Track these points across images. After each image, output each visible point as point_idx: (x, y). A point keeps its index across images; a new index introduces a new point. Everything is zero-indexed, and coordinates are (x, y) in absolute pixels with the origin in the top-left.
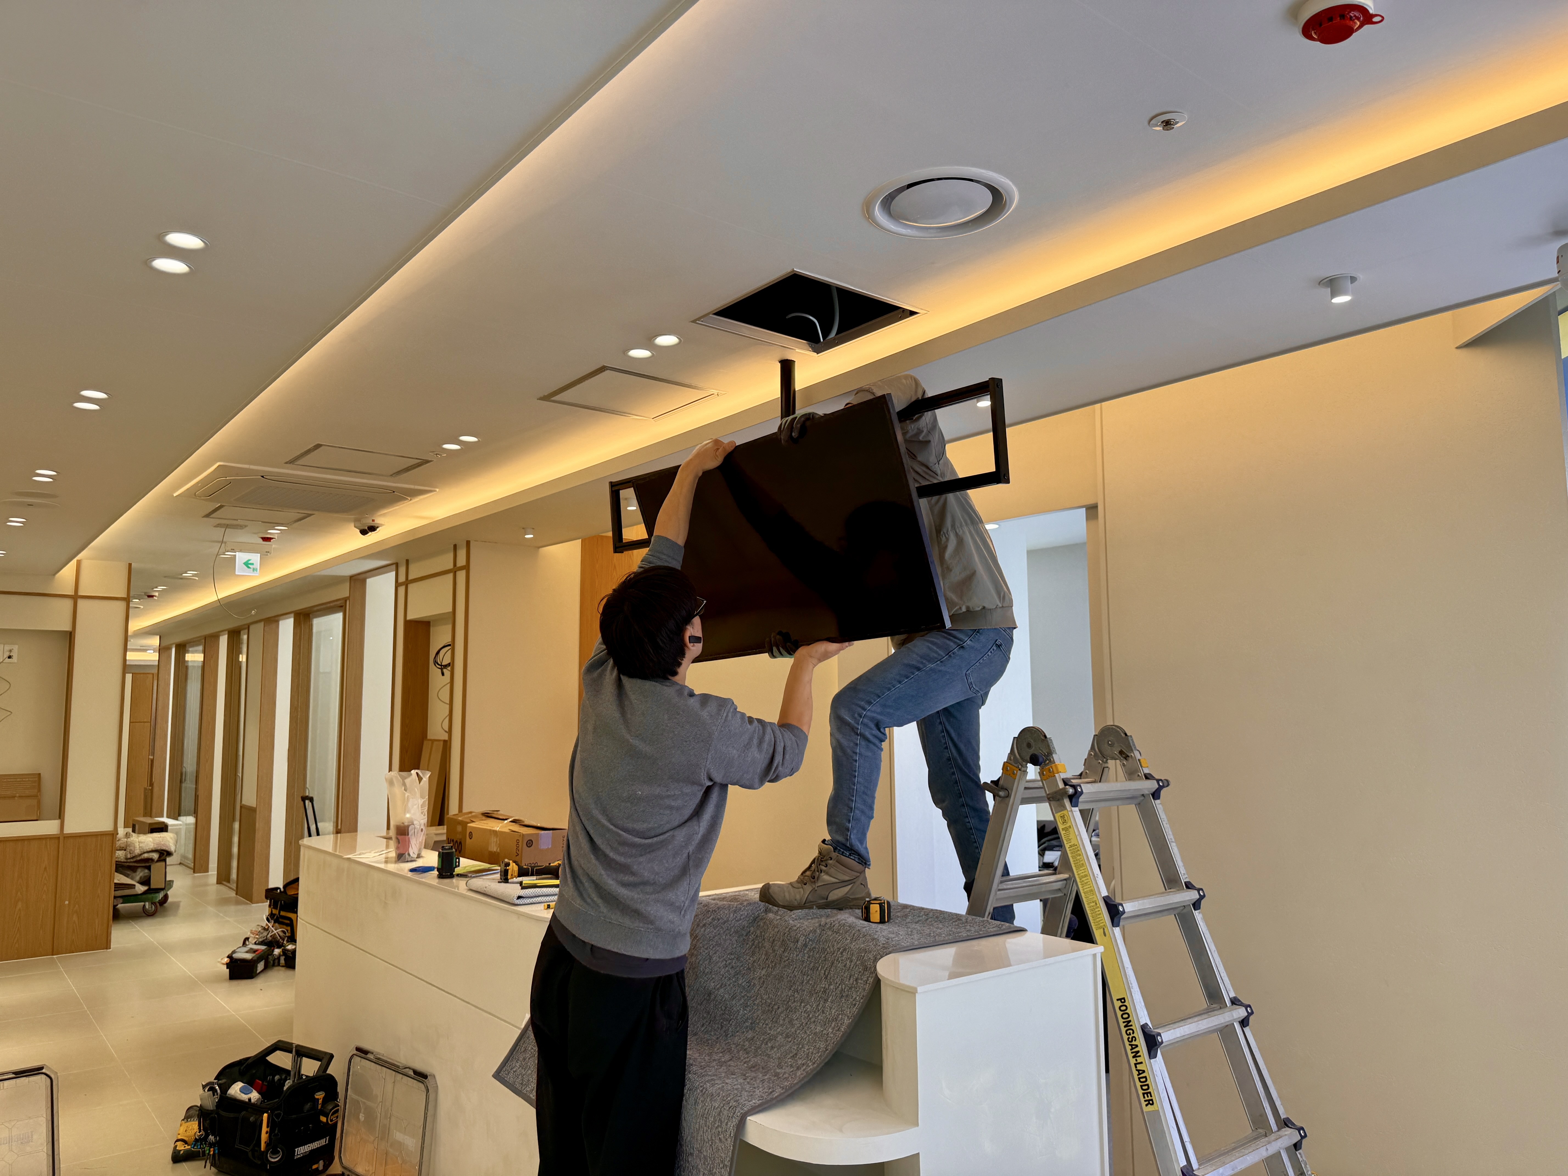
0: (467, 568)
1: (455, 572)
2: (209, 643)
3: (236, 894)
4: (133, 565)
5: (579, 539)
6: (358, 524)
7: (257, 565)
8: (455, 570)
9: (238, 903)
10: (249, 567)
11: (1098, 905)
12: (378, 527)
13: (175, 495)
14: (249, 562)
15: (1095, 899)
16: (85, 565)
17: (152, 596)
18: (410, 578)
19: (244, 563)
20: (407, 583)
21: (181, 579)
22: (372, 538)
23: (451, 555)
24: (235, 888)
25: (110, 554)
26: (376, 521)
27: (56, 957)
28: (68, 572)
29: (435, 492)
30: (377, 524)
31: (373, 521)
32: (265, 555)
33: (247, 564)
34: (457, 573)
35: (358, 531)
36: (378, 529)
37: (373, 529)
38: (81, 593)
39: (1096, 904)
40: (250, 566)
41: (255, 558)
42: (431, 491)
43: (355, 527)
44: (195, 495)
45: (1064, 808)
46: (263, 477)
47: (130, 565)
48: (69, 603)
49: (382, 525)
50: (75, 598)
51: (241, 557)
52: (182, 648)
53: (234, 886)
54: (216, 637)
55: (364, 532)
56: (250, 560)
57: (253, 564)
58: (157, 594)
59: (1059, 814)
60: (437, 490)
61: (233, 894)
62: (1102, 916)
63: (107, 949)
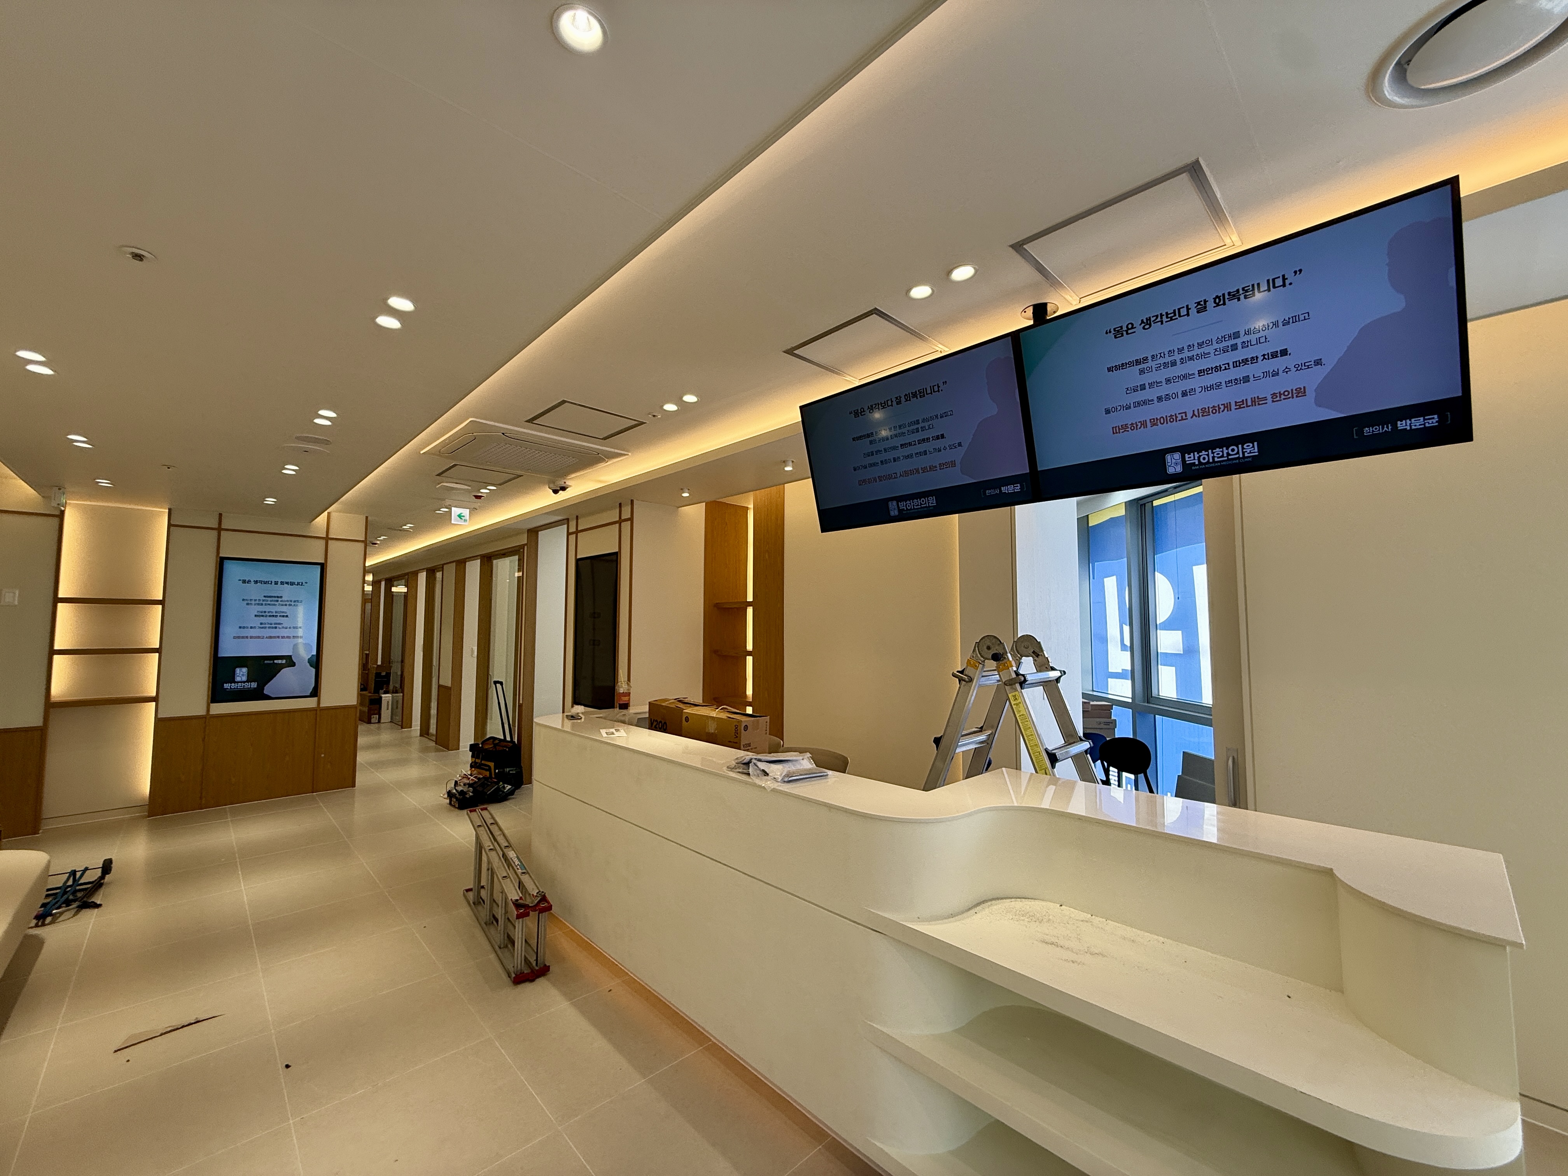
0: (631, 519)
1: (621, 523)
2: (410, 579)
3: (436, 744)
4: (369, 518)
5: (703, 502)
6: (552, 486)
7: (467, 517)
8: (620, 522)
9: (437, 750)
10: (461, 519)
11: (1041, 754)
12: (567, 488)
13: (422, 452)
14: (462, 515)
15: (1039, 750)
16: (333, 515)
17: (376, 544)
18: (579, 529)
19: (458, 516)
20: (577, 532)
21: (400, 530)
22: (562, 496)
23: (618, 510)
24: (435, 740)
25: (353, 508)
26: (567, 483)
27: (316, 794)
28: (322, 519)
29: (627, 456)
30: (568, 485)
31: (565, 483)
32: (473, 510)
33: (460, 516)
34: (622, 524)
35: (551, 491)
36: (567, 490)
37: (563, 489)
38: (330, 536)
39: (1040, 754)
40: (462, 517)
41: (466, 512)
42: (625, 455)
43: (549, 488)
44: (440, 452)
45: (1016, 690)
46: (503, 434)
47: (367, 518)
48: (323, 542)
49: (570, 486)
50: (327, 539)
51: (455, 511)
52: (390, 582)
53: (434, 738)
54: (415, 574)
55: (555, 492)
56: (461, 513)
57: (464, 516)
58: (378, 542)
59: (1012, 694)
60: (630, 454)
61: (433, 744)
62: (1044, 761)
63: (352, 787)
